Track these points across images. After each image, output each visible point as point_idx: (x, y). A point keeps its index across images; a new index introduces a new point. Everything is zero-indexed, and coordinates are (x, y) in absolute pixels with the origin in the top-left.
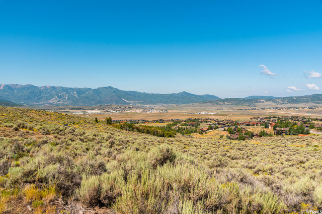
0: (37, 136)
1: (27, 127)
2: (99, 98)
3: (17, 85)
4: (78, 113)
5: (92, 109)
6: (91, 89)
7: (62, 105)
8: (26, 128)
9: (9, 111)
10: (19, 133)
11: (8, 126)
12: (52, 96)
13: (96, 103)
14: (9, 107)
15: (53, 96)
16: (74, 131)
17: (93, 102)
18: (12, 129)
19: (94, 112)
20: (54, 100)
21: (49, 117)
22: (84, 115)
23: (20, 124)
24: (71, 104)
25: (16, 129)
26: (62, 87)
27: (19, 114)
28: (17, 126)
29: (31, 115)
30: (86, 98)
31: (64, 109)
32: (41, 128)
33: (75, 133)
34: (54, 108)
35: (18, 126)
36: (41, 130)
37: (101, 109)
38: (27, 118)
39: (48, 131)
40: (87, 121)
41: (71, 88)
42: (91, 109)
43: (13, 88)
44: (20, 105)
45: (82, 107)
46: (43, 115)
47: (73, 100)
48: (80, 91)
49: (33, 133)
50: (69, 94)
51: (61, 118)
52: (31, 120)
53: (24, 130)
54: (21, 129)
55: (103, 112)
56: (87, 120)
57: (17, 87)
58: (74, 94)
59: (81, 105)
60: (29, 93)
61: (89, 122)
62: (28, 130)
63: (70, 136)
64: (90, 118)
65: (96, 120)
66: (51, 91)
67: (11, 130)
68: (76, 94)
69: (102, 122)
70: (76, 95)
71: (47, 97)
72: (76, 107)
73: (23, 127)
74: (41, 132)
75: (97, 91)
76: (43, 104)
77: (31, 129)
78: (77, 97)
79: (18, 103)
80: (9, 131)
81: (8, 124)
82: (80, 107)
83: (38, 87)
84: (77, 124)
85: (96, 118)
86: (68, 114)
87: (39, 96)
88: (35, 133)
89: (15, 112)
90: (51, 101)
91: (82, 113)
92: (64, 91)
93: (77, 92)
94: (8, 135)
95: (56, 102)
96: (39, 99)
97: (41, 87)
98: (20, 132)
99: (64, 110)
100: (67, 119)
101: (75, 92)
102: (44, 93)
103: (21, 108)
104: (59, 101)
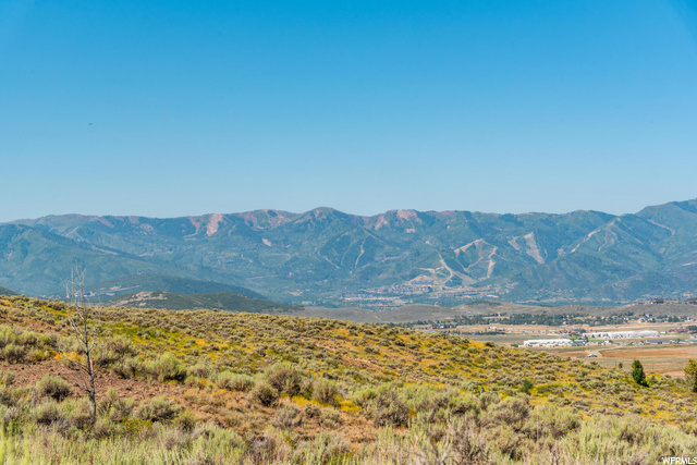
0: (356, 432)
1: (309, 390)
2: (649, 264)
3: (272, 213)
4: (547, 343)
5: (616, 320)
6: (607, 218)
7: (471, 303)
8: (308, 393)
9: (239, 330)
10: (278, 415)
11: (232, 383)
12: (423, 259)
13: (636, 290)
14: (240, 315)
15: (430, 260)
16: (525, 414)
17: (622, 284)
18: (250, 395)
19: (626, 332)
20: (434, 281)
21: (410, 358)
22: (578, 348)
23: (283, 376)
24: (512, 296)
25: (267, 400)
26: (467, 214)
27: (280, 345)
28: (268, 386)
29: (330, 346)
30: (585, 262)
31: (478, 320)
32: (372, 396)
33: (529, 424)
34: (434, 317)
35: (275, 385)
36: (373, 406)
37: (662, 318)
38: (314, 363)
39: (404, 410)
40: (591, 381)
41: (508, 218)
42: (611, 321)
43: (257, 227)
44: (287, 307)
45: (565, 310)
46: (384, 350)
47: (519, 278)
48: (552, 230)
49: (336, 419)
50: (503, 244)
51: (466, 362)
52: (332, 371)
53: (301, 404)
54: (286, 401)
55: (673, 336)
56: (593, 374)
57: (274, 223)
58: (523, 243)
59: (561, 298)
60: (324, 251)
61: (600, 386)
62: (314, 404)
63: (506, 434)
64: (607, 366)
65: (640, 378)
66: (416, 237)
67: (244, 403)
68: (533, 244)
69: (671, 385)
70: (535, 252)
71: (399, 268)
72: (536, 310)
73: (295, 391)
74: (370, 416)
75: (640, 227)
76: (385, 301)
77: (329, 398)
78: (540, 260)
79: (276, 297)
80: (236, 405)
81: (234, 378)
82: (557, 311)
83: (361, 219)
84: (542, 391)
85: (638, 365)
86: (499, 344)
87: (364, 260)
88: (344, 417)
89: (266, 336)
90: (417, 285)
91: (565, 342)
92: (480, 234)
93: (539, 234)
94: (231, 424)
95: (441, 288)
96: (365, 276)
97: (375, 219)
98: (282, 411)
99: (481, 328)
100: (494, 367)
101: (529, 236)
102: (387, 248)
103: (290, 318)
104: (456, 282)
